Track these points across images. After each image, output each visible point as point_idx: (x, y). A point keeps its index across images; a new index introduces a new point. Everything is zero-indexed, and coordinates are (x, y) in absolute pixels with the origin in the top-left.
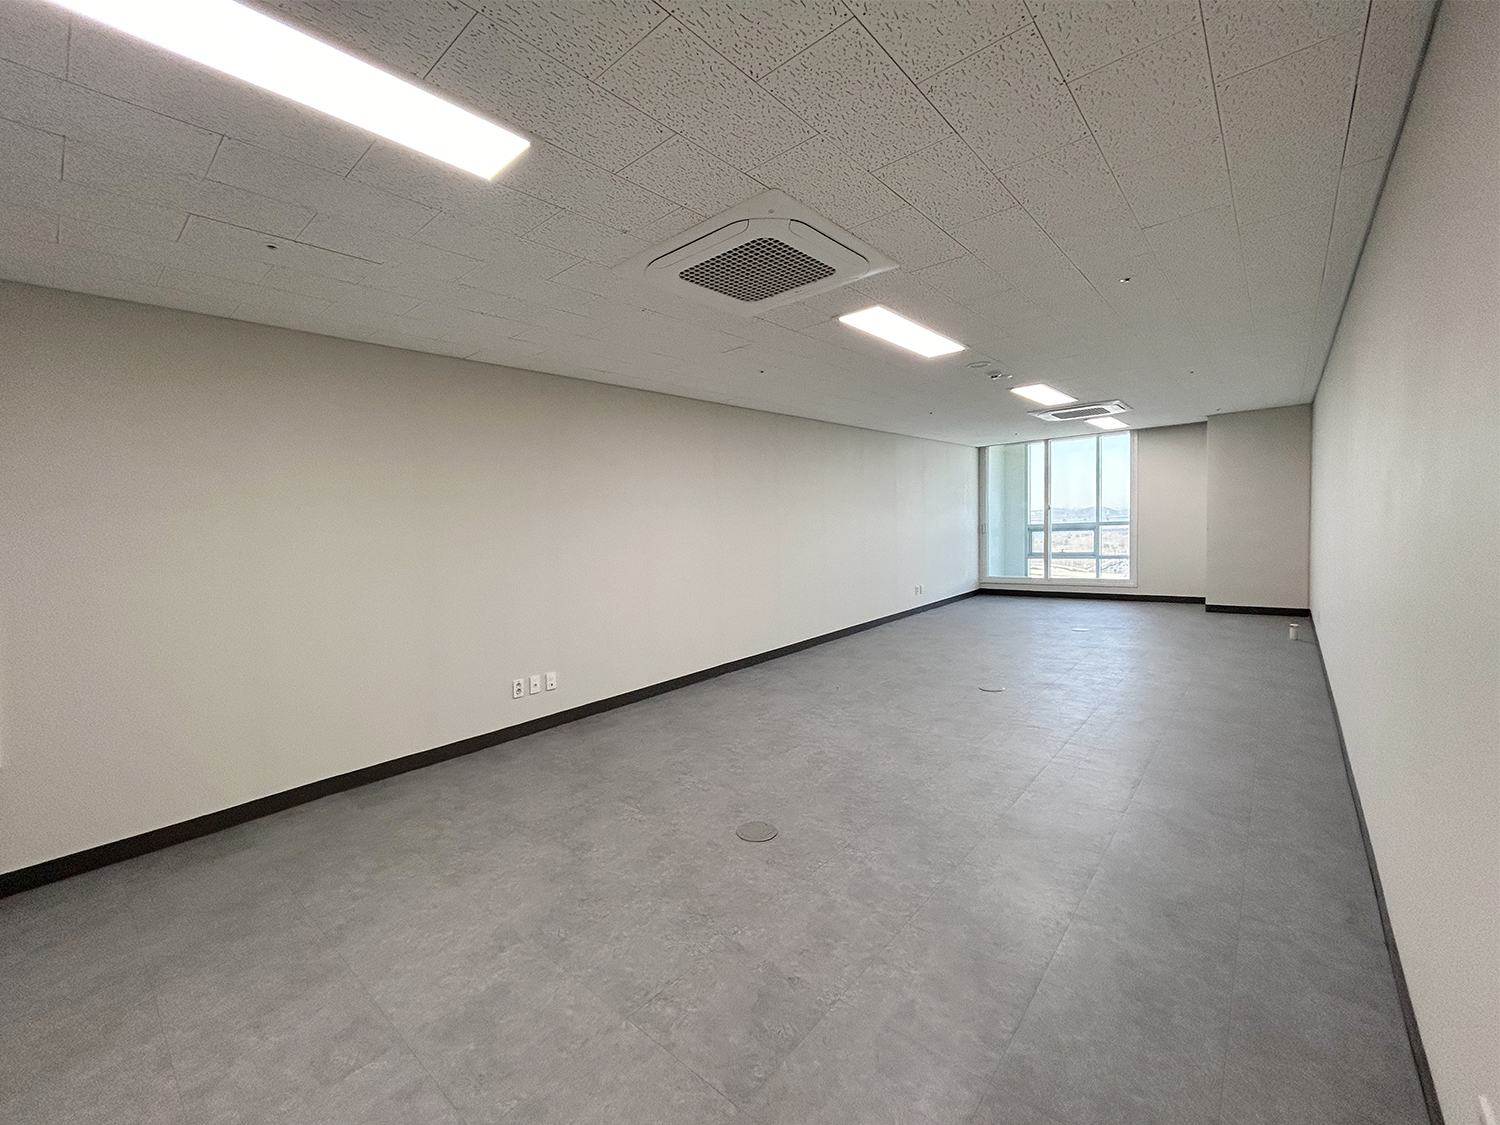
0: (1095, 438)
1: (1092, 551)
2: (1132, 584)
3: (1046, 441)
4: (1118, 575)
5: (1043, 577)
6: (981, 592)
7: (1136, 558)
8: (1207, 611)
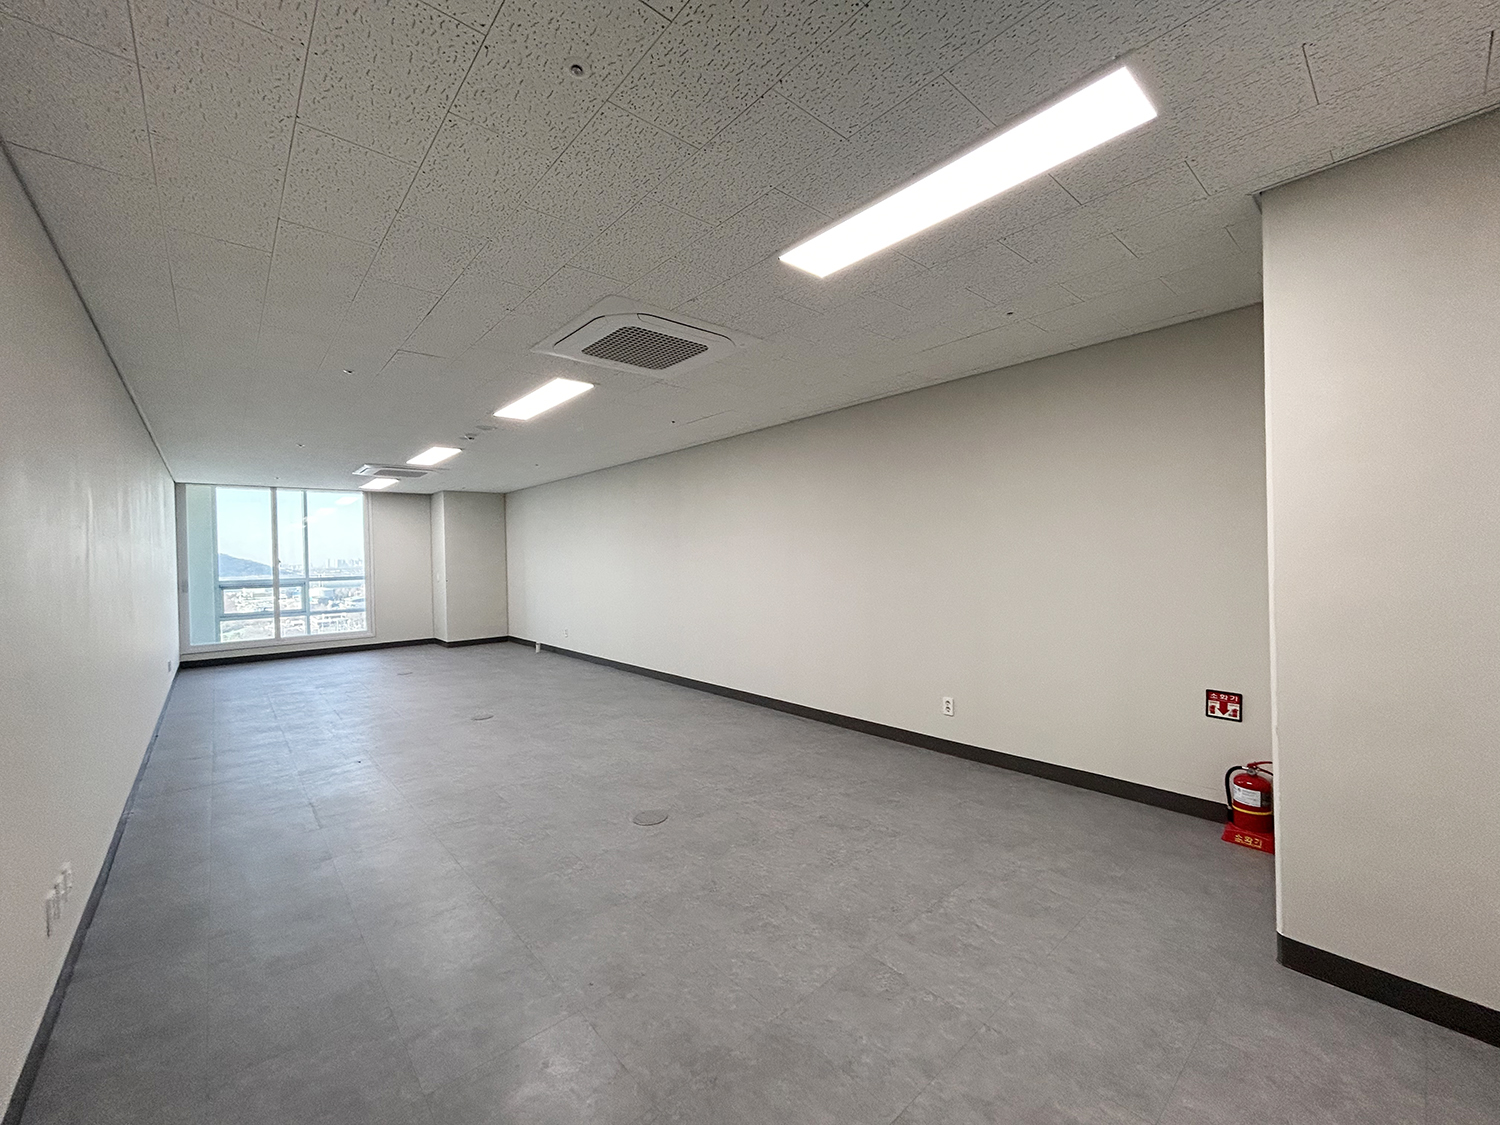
2: (370, 634)
4: (354, 626)
7: (372, 610)
8: (449, 647)
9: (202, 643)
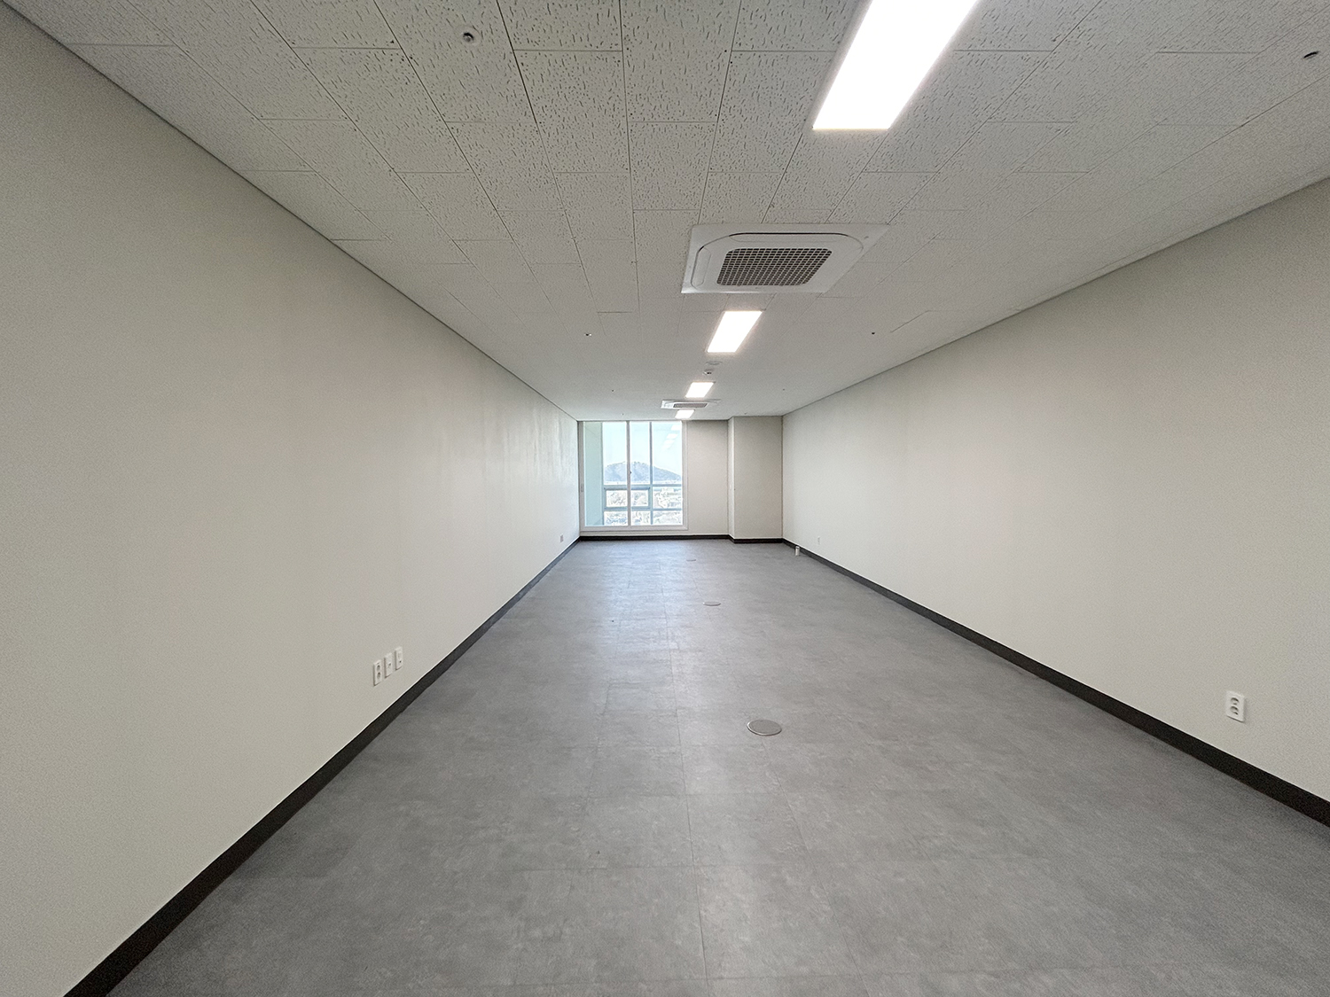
0: (648, 423)
1: (647, 505)
2: (685, 528)
3: (628, 422)
4: (673, 521)
5: (627, 524)
6: (582, 539)
7: (685, 510)
8: (735, 543)
9: (593, 526)
